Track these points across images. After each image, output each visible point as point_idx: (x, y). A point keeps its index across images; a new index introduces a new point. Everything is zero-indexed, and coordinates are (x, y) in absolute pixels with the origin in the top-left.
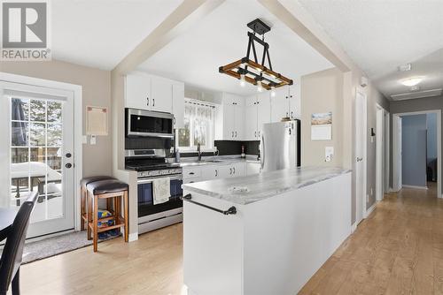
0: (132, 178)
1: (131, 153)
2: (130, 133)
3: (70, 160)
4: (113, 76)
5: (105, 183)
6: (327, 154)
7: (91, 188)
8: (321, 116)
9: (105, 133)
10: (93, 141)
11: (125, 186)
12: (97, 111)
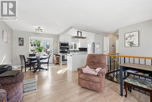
0: (61, 54)
1: (61, 50)
2: (61, 46)
3: (51, 51)
4: (58, 36)
5: (57, 55)
6: (99, 50)
7: (55, 56)
8: (98, 42)
9: (56, 47)
10: (55, 48)
11: (60, 56)
12: (55, 43)
